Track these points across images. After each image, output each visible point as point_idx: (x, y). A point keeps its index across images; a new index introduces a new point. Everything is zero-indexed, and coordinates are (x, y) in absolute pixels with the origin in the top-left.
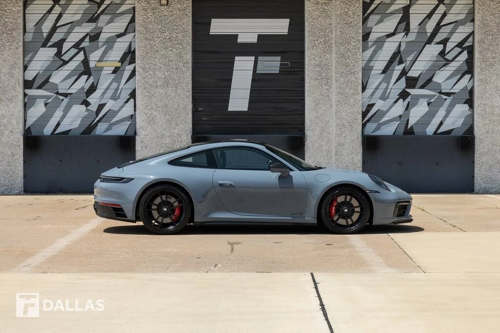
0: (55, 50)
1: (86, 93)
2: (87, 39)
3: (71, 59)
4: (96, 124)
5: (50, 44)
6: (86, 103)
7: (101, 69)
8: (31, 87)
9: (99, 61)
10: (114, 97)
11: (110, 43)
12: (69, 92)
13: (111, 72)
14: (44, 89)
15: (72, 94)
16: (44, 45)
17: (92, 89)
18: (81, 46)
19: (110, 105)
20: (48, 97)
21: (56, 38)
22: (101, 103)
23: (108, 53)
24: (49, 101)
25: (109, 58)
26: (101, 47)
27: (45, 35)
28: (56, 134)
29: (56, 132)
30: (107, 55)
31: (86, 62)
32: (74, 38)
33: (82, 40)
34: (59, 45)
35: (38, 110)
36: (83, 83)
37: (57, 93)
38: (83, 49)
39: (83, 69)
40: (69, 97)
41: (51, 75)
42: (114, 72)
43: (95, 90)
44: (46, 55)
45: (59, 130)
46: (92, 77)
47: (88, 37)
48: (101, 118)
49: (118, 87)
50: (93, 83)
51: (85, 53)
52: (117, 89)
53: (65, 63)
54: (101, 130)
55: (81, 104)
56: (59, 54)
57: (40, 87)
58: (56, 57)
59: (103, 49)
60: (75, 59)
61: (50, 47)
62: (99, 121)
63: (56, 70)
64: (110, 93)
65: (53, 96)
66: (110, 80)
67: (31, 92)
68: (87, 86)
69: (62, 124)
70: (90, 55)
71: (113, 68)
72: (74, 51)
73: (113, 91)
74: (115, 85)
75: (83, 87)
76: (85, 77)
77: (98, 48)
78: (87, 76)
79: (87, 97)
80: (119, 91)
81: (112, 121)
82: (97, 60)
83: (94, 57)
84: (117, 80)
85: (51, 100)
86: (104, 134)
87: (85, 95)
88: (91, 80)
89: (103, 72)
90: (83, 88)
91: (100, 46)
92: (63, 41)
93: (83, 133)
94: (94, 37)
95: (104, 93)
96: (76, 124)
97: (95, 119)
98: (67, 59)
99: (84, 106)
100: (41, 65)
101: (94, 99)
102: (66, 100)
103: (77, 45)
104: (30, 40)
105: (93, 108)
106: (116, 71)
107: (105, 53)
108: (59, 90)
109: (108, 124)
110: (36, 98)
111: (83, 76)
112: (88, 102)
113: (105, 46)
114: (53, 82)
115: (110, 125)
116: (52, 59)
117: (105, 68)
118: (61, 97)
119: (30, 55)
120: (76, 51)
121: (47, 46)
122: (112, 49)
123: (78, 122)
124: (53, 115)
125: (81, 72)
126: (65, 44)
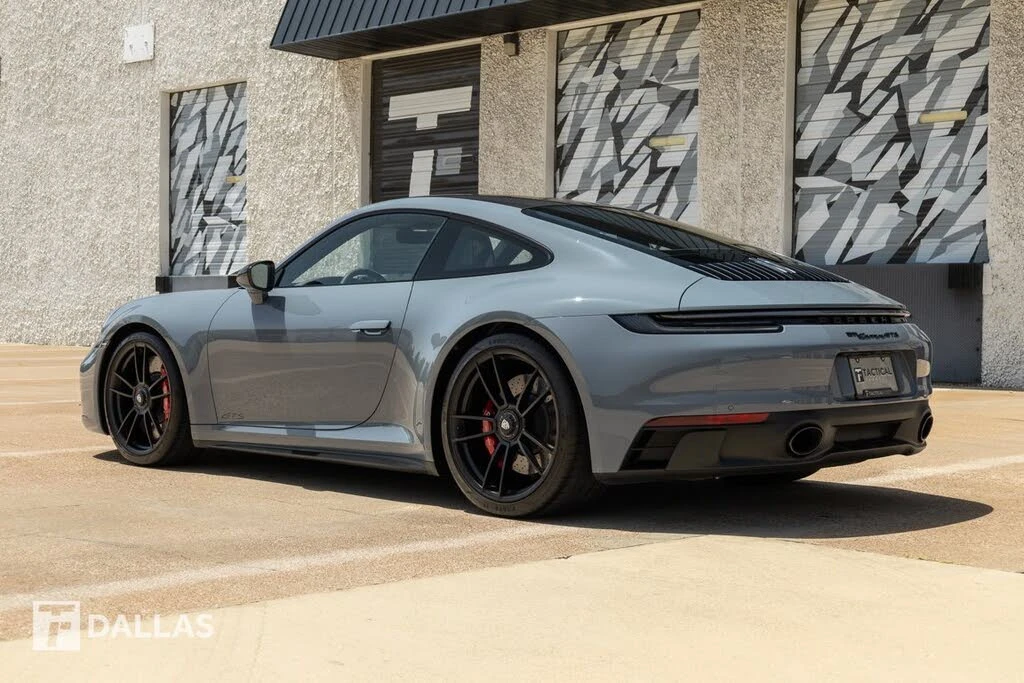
0: (848, 96)
1: (901, 178)
2: (905, 70)
3: (875, 112)
4: (918, 241)
5: (840, 85)
6: (900, 200)
7: (929, 127)
8: (805, 174)
9: (926, 111)
10: (952, 185)
11: (948, 70)
12: (871, 177)
13: (947, 132)
14: (831, 176)
15: (876, 181)
16: (830, 90)
17: (912, 169)
18: (894, 84)
19: (945, 200)
20: (833, 191)
21: (849, 74)
22: (926, 198)
23: (944, 93)
24: (836, 198)
25: (947, 102)
26: (930, 82)
27: (832, 68)
28: (846, 263)
29: (846, 260)
30: (941, 98)
31: (901, 116)
32: (881, 69)
33: (896, 72)
34: (855, 86)
35: (816, 217)
36: (896, 158)
37: (850, 182)
38: (898, 89)
39: (897, 130)
40: (870, 189)
41: (840, 146)
42: (954, 132)
43: (917, 172)
44: (833, 106)
45: (850, 256)
46: (911, 146)
47: (907, 63)
48: (927, 230)
49: (960, 162)
50: (913, 158)
51: (900, 98)
52: (957, 168)
53: (865, 120)
54: (925, 252)
55: (891, 202)
56: (854, 105)
57: (820, 173)
58: (849, 111)
59: (934, 85)
60: (883, 110)
61: (841, 90)
62: (923, 235)
63: (850, 135)
64: (944, 175)
65: (842, 188)
66: (947, 148)
67: (805, 182)
68: (902, 167)
69: (855, 243)
70: (911, 101)
71: (951, 125)
72: (882, 95)
73: (950, 171)
74: (954, 159)
75: (896, 166)
76: (898, 147)
77: (924, 85)
78: (903, 144)
79: (903, 185)
80: (962, 170)
81: (947, 235)
82: (923, 109)
83: (917, 104)
84: (959, 148)
85: (839, 195)
86: (931, 262)
87: (898, 182)
88: (911, 150)
89: (933, 134)
90: (895, 169)
91: (928, 81)
92: (863, 76)
93: (891, 261)
94: (917, 63)
95: (933, 177)
96: (880, 244)
97: (915, 231)
98: (868, 114)
99: (896, 205)
100: (823, 128)
101: (914, 191)
102: (865, 195)
103: (885, 84)
104: (807, 81)
105: (913, 208)
106: (957, 128)
107: (937, 93)
108: (853, 176)
109: (940, 240)
110: (814, 194)
111: (895, 144)
112: (904, 197)
113: (938, 79)
114: (843, 159)
115: (941, 242)
116: (843, 116)
117: (936, 126)
118: (857, 190)
119: (805, 112)
120: (886, 93)
121: (836, 89)
122: (949, 84)
123: (885, 237)
124: (841, 225)
125: (891, 136)
126: (865, 82)
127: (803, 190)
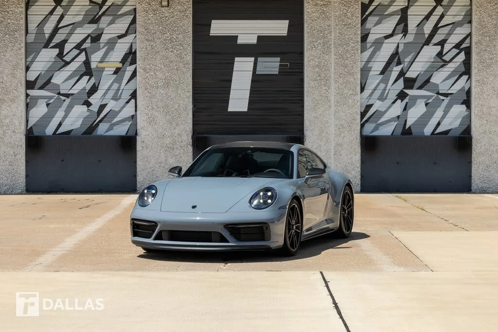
0: (57, 51)
1: (88, 93)
2: (89, 40)
3: (73, 60)
4: (98, 125)
5: (52, 45)
6: (88, 104)
7: (102, 70)
8: (33, 88)
9: (101, 62)
10: (116, 98)
11: (112, 44)
12: (71, 92)
13: (112, 72)
14: (48, 90)
15: (74, 94)
16: (46, 46)
17: (94, 90)
18: (83, 47)
19: (112, 105)
20: (50, 98)
21: (58, 39)
22: (103, 103)
23: (110, 54)
24: (52, 101)
25: (111, 59)
26: (102, 48)
27: (47, 36)
28: (58, 134)
29: (59, 132)
30: (108, 56)
31: (87, 63)
32: (76, 39)
33: (84, 41)
34: (61, 46)
35: (39, 111)
36: (85, 83)
37: (59, 94)
38: (85, 50)
39: (85, 70)
40: (71, 98)
41: (53, 76)
42: (116, 72)
43: (97, 91)
44: (48, 55)
45: (61, 130)
46: (93, 78)
47: (90, 38)
48: (103, 118)
49: (119, 87)
50: (94, 84)
51: (86, 54)
52: (118, 90)
53: (67, 63)
54: (102, 129)
55: (82, 105)
56: (60, 55)
57: (41, 88)
58: (58, 58)
59: (104, 49)
60: (76, 60)
61: (53, 47)
62: (101, 121)
63: (59, 70)
64: (111, 94)
65: (55, 96)
66: (112, 81)
67: (33, 93)
68: (88, 87)
69: (63, 124)
70: (92, 56)
71: (114, 69)
72: (76, 52)
73: (114, 91)
74: (116, 86)
75: (85, 87)
76: (86, 78)
77: (99, 49)
78: (89, 77)
79: (89, 97)
80: (120, 91)
81: (113, 122)
82: (99, 61)
83: (95, 58)
84: (119, 81)
86: (106, 134)
87: (86, 95)
88: (93, 81)
89: (104, 73)
90: (84, 89)
91: (101, 47)
92: (65, 41)
93: (85, 133)
94: (96, 38)
95: (105, 94)
96: (77, 125)
97: (97, 119)
98: (68, 61)
99: (85, 106)
100: (43, 66)
101: (95, 100)
102: (68, 101)
103: (78, 46)
104: (32, 41)
105: (95, 108)
106: (117, 71)
107: (106, 54)
108: (61, 91)
109: (110, 124)
110: (38, 99)
111: (84, 77)
112: (89, 102)
113: (106, 47)
114: (55, 82)
115: (111, 125)
116: (54, 60)
117: (106, 69)
118: (63, 98)
119: (32, 56)
120: (78, 51)
121: (49, 47)
122: (113, 50)
123: (80, 122)
124: (54, 115)
125: (82, 72)
126: (66, 44)
127: (31, 96)
